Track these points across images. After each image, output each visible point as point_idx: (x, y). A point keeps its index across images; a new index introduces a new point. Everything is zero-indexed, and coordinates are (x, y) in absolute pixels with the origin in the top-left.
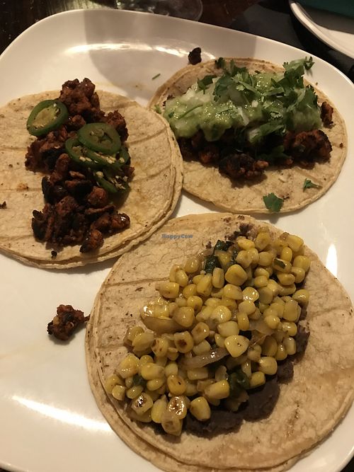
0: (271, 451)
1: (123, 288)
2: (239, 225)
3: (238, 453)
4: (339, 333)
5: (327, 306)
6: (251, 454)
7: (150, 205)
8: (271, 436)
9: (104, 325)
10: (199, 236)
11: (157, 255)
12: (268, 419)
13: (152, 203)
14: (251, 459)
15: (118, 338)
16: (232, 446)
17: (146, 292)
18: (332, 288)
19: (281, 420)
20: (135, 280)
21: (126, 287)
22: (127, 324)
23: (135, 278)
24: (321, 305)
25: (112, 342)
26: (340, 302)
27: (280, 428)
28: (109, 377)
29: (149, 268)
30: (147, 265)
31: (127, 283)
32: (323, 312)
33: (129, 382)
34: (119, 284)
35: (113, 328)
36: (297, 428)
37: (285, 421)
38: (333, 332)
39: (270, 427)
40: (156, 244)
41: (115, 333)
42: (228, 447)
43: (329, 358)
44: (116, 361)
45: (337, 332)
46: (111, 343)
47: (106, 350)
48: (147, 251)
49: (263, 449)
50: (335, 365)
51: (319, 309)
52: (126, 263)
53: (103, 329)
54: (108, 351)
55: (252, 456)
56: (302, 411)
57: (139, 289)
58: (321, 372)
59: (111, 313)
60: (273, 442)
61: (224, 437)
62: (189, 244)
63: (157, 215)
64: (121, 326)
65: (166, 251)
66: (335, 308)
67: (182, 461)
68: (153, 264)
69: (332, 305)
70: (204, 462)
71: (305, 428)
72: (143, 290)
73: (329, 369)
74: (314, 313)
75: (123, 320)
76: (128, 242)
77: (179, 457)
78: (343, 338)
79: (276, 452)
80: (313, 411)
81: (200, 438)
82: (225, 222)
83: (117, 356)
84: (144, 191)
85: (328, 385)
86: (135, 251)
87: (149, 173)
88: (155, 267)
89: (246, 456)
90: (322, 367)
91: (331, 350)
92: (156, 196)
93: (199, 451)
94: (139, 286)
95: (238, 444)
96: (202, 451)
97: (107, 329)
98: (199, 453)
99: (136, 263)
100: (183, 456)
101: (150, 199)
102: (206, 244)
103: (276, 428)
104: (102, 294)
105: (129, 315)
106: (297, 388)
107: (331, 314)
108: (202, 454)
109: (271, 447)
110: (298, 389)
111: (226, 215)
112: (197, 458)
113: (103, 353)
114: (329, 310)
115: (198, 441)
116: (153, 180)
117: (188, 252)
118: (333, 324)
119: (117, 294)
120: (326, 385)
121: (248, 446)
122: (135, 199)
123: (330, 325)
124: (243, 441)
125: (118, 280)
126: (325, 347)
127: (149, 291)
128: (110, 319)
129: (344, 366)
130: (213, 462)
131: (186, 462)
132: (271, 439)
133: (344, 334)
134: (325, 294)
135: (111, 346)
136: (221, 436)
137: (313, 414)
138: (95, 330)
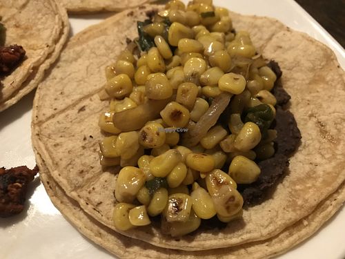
0: (333, 164)
1: (61, 117)
2: (144, 14)
3: (310, 188)
4: (293, 47)
5: (266, 36)
6: (320, 180)
7: (39, 30)
8: (320, 153)
9: (64, 163)
10: (112, 38)
11: (79, 71)
12: (303, 144)
13: (40, 27)
14: (326, 183)
15: (92, 168)
16: (298, 187)
17: (91, 108)
18: (259, 22)
19: (314, 137)
20: (71, 103)
21: (63, 115)
22: (92, 148)
23: (69, 101)
24: (261, 39)
25: (87, 176)
26: (273, 28)
27: (320, 142)
28: (112, 214)
29: (78, 86)
30: (75, 84)
31: (63, 111)
32: (267, 43)
33: (144, 195)
34: (53, 116)
35: (78, 161)
36: (333, 131)
37: (317, 135)
38: (288, 49)
39: (311, 148)
40: (71, 62)
41: (83, 165)
42: (296, 191)
43: (303, 68)
44: (107, 192)
45: (291, 48)
46: (86, 178)
47: (85, 188)
48: (66, 72)
49: (325, 167)
50: (313, 70)
51: (262, 42)
52: (48, 92)
53: (65, 168)
54: (89, 187)
55: (324, 181)
56: (323, 118)
57: (82, 109)
58: (307, 82)
59: (65, 148)
60: (327, 156)
61: (284, 185)
62: (108, 48)
63: (54, 32)
64: (86, 154)
65: (87, 63)
66: (273, 35)
67: (268, 237)
68: (81, 81)
69: (270, 33)
70: (291, 219)
71: (339, 126)
72: (86, 108)
73: (311, 75)
74: (261, 47)
75: (84, 148)
76: (35, 69)
77: (262, 236)
78: (300, 47)
79: (338, 161)
80: (331, 110)
81: (263, 204)
82: (130, 17)
83: (104, 187)
84: (23, 23)
85: (322, 86)
86: (51, 76)
87: (18, 7)
88: (85, 82)
89: (318, 184)
90: (305, 78)
91: (298, 62)
92: (39, 19)
93: (275, 214)
94: (79, 107)
95: (300, 181)
96: (277, 212)
97: (70, 166)
98: (277, 216)
99: (61, 88)
100: (265, 232)
101: (35, 24)
102: (124, 42)
103: (317, 145)
104: (38, 135)
105: (88, 138)
106: (300, 106)
107: (274, 39)
108: (280, 215)
109: (330, 162)
110: (302, 105)
111: (127, 12)
112: (280, 222)
113: (84, 193)
114: (270, 39)
115: (263, 208)
116: (27, 9)
117: (112, 55)
118: (282, 44)
119: (58, 125)
120: (320, 87)
121: (310, 176)
122: (18, 35)
123: (281, 47)
124: (303, 175)
125: (49, 112)
126: (292, 63)
127: (95, 105)
128: (66, 154)
129: (320, 65)
130: (298, 212)
131: (272, 235)
132: (323, 156)
133: (298, 45)
134: (256, 30)
135: (89, 180)
136: (280, 187)
137: (334, 113)
138: (55, 174)
